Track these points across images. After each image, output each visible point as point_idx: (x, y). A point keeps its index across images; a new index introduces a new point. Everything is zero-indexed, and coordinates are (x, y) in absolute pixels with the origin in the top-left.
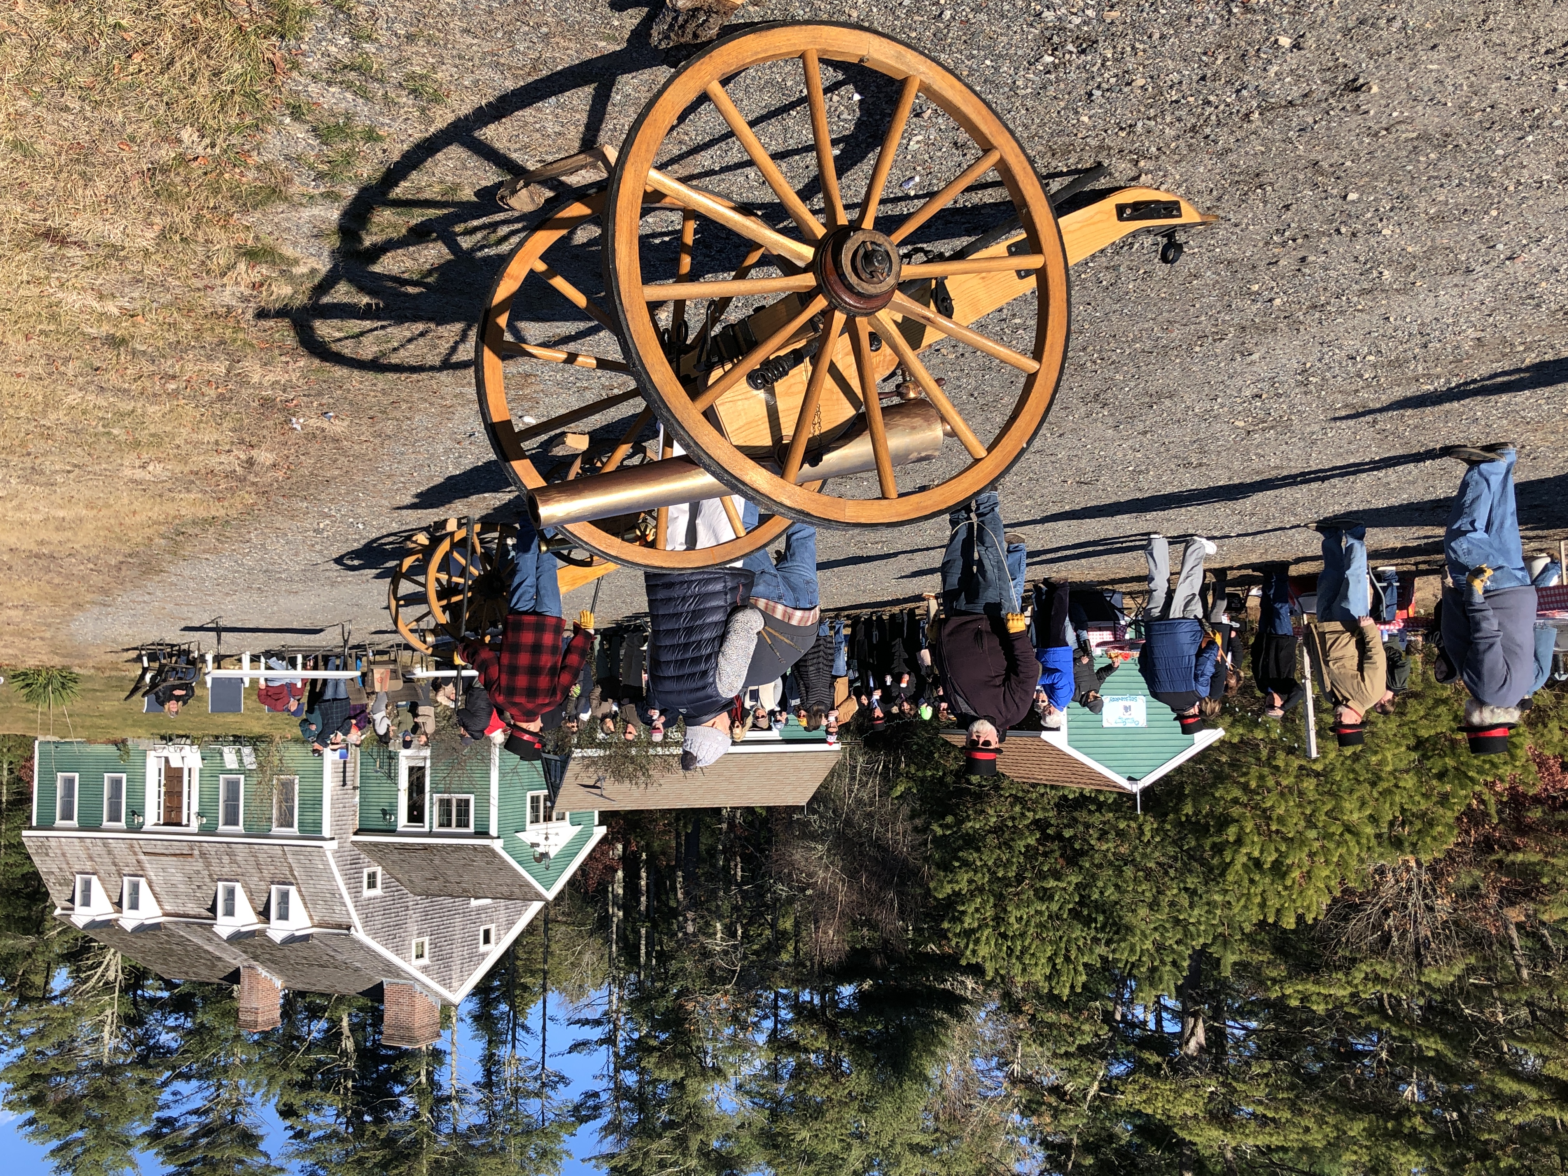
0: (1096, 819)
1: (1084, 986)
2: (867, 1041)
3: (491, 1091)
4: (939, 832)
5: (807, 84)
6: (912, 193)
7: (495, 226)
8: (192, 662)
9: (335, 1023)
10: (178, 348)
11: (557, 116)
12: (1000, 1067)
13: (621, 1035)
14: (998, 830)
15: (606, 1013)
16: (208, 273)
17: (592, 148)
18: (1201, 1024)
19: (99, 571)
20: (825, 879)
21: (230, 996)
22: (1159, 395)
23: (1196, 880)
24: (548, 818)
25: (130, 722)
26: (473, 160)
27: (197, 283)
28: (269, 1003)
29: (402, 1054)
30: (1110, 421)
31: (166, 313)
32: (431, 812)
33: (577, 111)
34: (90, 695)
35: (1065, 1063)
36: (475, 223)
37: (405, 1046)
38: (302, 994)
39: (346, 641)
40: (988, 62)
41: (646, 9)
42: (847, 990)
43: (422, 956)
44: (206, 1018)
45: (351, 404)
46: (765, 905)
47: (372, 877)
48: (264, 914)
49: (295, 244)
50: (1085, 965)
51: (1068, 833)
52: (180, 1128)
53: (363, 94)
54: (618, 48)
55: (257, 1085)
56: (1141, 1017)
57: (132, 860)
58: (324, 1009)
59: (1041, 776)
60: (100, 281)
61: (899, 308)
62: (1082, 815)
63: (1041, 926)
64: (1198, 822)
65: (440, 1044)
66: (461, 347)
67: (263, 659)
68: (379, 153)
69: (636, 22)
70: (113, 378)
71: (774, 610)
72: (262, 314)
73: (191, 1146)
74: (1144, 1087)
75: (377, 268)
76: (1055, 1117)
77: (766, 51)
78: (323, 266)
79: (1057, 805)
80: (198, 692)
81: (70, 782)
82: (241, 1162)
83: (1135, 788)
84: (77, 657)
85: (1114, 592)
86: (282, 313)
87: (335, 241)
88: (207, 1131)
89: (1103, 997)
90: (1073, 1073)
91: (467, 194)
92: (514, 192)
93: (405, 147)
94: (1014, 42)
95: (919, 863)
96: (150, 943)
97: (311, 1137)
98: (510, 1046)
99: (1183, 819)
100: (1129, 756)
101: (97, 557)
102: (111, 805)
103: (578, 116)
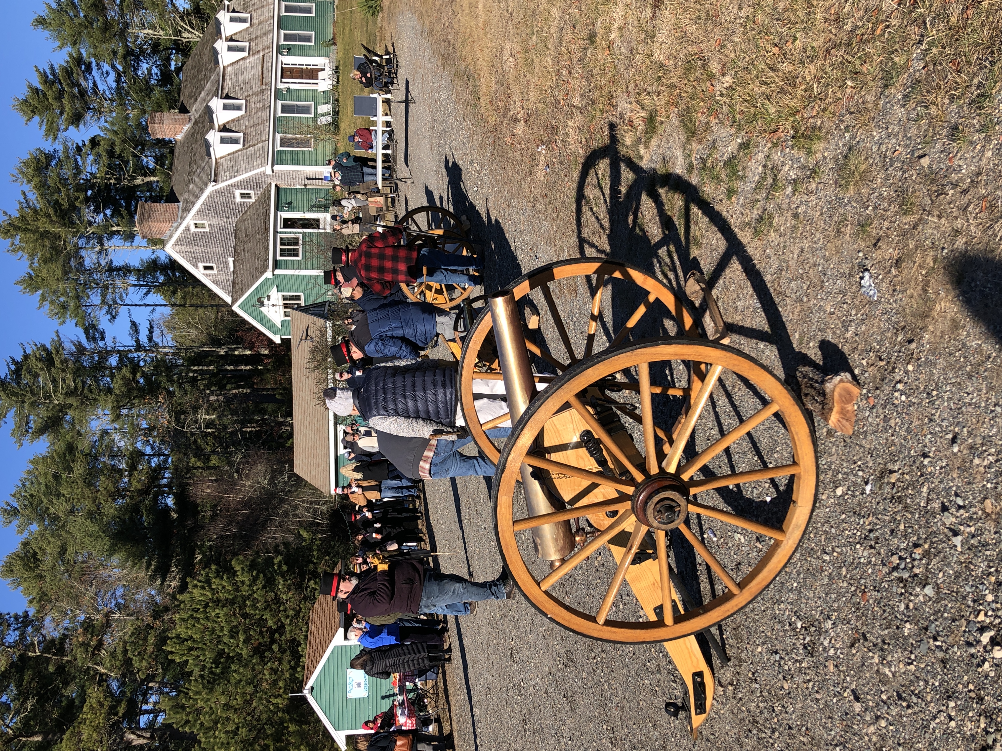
0: (285, 666)
1: (173, 661)
2: (137, 514)
3: (106, 271)
4: (276, 561)
5: (777, 467)
6: (705, 536)
7: (674, 270)
8: (386, 85)
9: (153, 172)
10: (589, 76)
11: (748, 308)
12: (117, 605)
13: (142, 355)
14: (278, 601)
15: (157, 344)
16: (638, 93)
17: (728, 330)
18: (145, 741)
19: (443, 29)
20: (244, 486)
21: (171, 107)
22: (572, 702)
23: (244, 735)
24: (286, 306)
25: (347, 47)
26: (717, 255)
27: (631, 87)
28: (166, 131)
29: (132, 215)
30: (554, 670)
31: (612, 66)
32: (290, 233)
33: (752, 320)
34: (364, 23)
35: (119, 649)
36: (676, 258)
37: (137, 218)
38: (172, 152)
39: (400, 180)
40: (795, 585)
41: (821, 363)
42: (170, 501)
43: (196, 227)
44: (157, 93)
45: (555, 182)
46: (228, 447)
47: (248, 196)
48: (224, 129)
49: (659, 146)
50: (187, 661)
51: (275, 647)
52: (84, 76)
53: (758, 187)
54: (795, 346)
55: (112, 124)
56: (151, 700)
57: (259, 48)
58: (162, 165)
59: (313, 629)
60: (631, 28)
61: (637, 529)
62: (287, 657)
63: (213, 631)
64: (283, 735)
65: (138, 239)
66: (593, 250)
67: (388, 129)
68: (720, 198)
69: (813, 357)
70: (569, 35)
71: (429, 450)
72: (612, 127)
73: (73, 83)
74: (102, 705)
75: (644, 197)
76: (83, 644)
77: (799, 440)
78: (645, 164)
79: (294, 640)
80: (367, 90)
81: (309, 11)
82: (62, 113)
83: (306, 692)
84: (389, 16)
85: (437, 674)
86: (613, 139)
87: (661, 171)
88: (83, 93)
89: (164, 675)
90: (113, 655)
91: (694, 252)
92: (698, 281)
93: (724, 213)
94: (810, 601)
95: (255, 548)
96: (206, 58)
97: (79, 158)
98: (136, 283)
99: (285, 725)
100: (327, 687)
101: (452, 28)
102: (295, 35)
103: (749, 321)
